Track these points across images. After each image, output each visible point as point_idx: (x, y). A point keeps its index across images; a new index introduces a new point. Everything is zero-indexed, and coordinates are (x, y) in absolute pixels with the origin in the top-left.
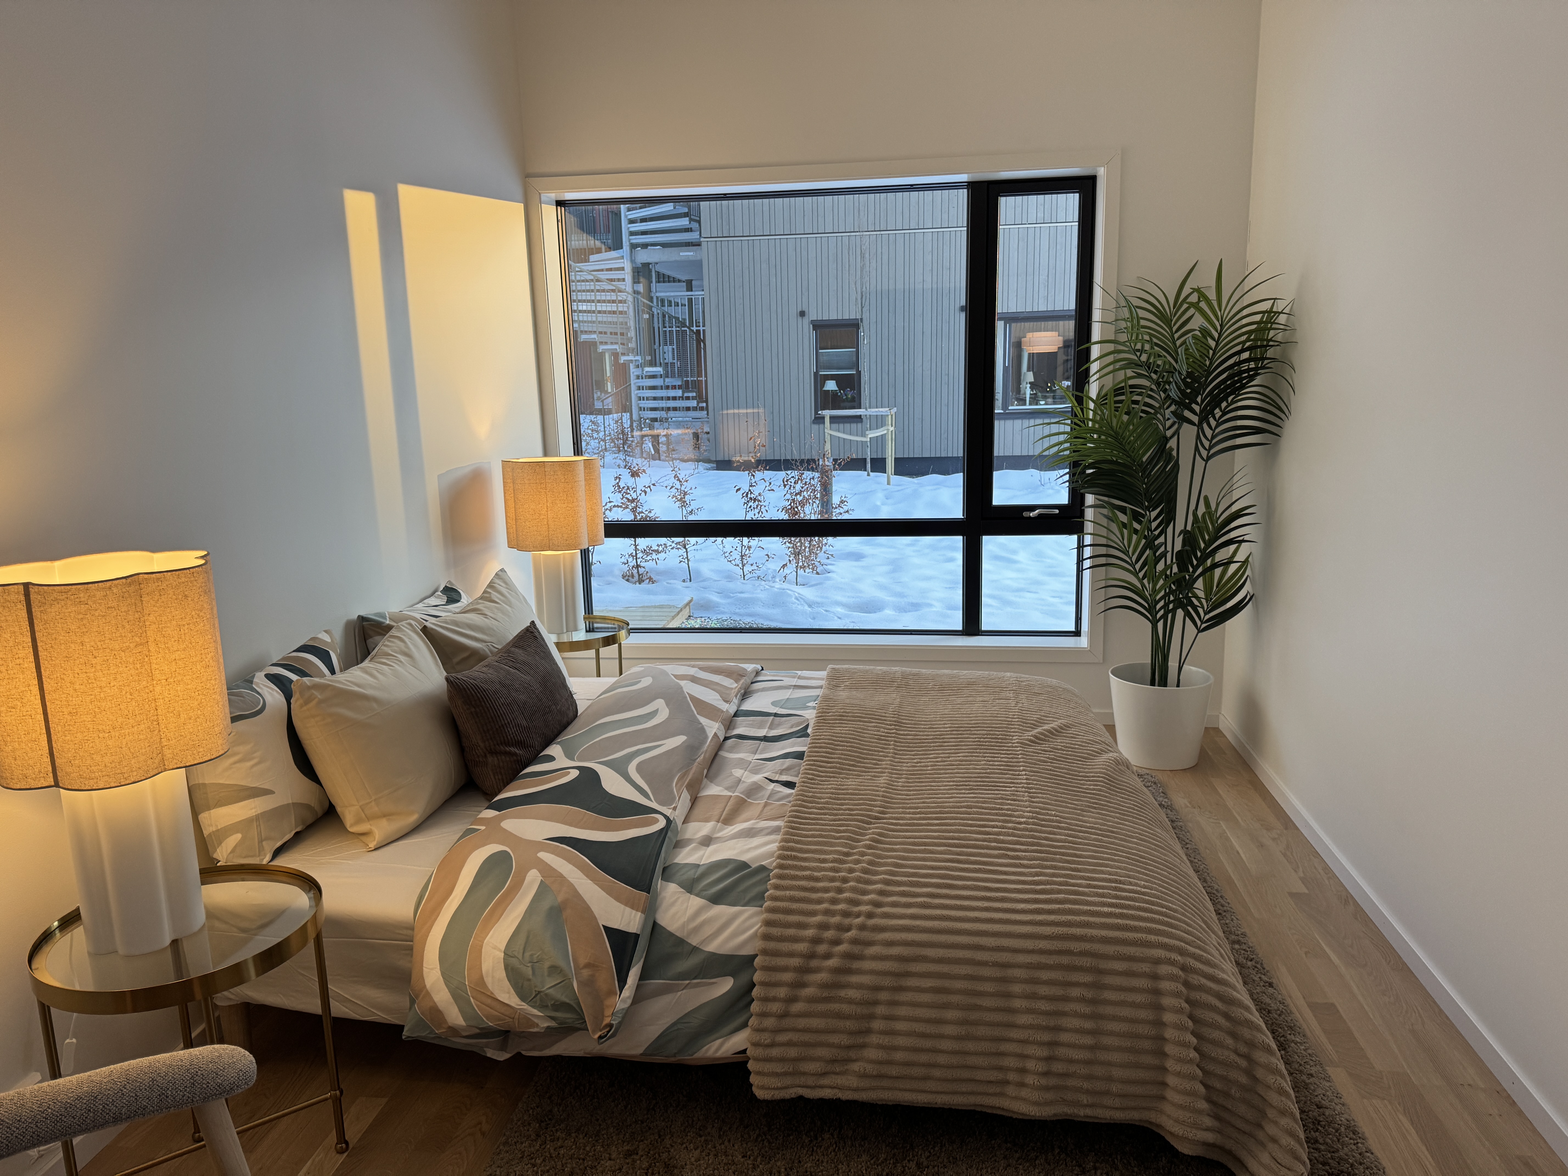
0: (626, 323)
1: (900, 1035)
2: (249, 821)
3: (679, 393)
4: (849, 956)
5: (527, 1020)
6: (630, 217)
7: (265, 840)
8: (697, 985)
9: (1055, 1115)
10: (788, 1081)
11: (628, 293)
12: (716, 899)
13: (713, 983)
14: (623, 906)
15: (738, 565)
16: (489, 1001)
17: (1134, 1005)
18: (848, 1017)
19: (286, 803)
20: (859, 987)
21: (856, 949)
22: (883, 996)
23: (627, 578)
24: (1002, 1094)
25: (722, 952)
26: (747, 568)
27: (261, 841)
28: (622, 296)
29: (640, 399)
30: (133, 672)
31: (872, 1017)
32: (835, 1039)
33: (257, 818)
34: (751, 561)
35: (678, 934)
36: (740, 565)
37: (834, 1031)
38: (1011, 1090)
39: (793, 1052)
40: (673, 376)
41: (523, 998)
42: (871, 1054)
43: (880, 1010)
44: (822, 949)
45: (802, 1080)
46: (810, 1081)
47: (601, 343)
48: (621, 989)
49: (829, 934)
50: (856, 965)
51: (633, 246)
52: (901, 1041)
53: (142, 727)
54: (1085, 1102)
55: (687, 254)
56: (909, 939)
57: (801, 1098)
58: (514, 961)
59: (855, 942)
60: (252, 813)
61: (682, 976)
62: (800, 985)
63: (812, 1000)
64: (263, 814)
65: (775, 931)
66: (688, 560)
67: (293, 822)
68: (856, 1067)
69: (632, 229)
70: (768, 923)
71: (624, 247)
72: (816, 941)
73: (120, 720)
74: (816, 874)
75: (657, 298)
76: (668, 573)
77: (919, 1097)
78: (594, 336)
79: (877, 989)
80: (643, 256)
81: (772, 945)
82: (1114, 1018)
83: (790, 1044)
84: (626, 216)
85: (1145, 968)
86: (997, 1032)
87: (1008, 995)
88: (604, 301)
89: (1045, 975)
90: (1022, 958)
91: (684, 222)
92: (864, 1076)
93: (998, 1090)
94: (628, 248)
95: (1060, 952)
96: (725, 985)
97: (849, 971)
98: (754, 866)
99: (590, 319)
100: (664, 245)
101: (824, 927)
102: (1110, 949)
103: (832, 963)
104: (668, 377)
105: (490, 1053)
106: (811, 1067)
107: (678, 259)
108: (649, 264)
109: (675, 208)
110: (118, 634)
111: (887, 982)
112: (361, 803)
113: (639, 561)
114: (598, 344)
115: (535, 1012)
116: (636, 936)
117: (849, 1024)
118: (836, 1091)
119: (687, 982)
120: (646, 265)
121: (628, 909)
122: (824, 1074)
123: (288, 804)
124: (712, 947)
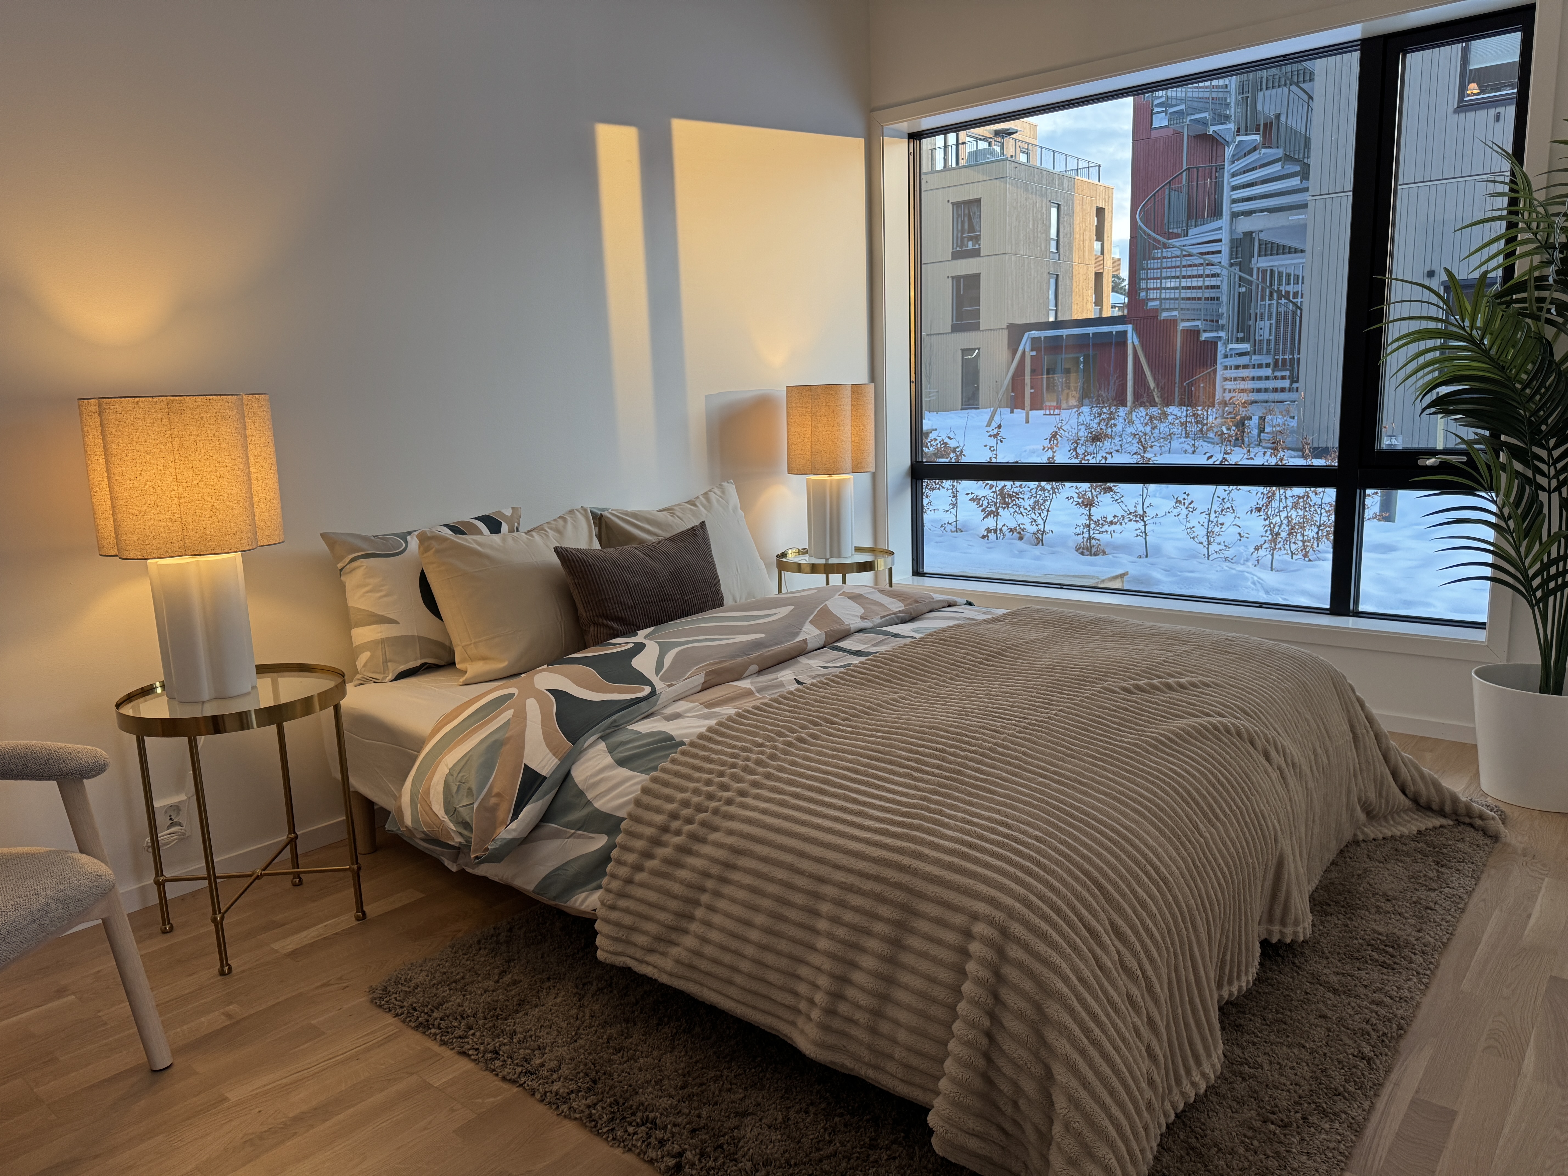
0: (1218, 299)
1: (716, 929)
2: (376, 642)
3: (1268, 372)
4: (694, 837)
5: (447, 831)
6: (1233, 184)
7: (390, 661)
8: (580, 836)
9: (831, 1062)
10: (620, 948)
11: (1223, 267)
12: (622, 762)
13: (592, 838)
14: (548, 751)
15: (1201, 543)
16: (427, 809)
17: (935, 960)
18: (675, 897)
19: (410, 634)
20: (693, 869)
21: (701, 832)
22: (710, 884)
23: (1081, 550)
24: (793, 1024)
25: (603, 809)
26: (1214, 547)
27: (386, 662)
28: (1216, 270)
29: (1226, 379)
30: (155, 471)
31: (697, 903)
32: (662, 916)
33: (383, 641)
34: (1218, 539)
35: (580, 786)
36: (1205, 543)
37: (662, 908)
38: (800, 1021)
39: (628, 920)
40: (1260, 353)
41: (447, 812)
42: (689, 941)
43: (705, 898)
44: (675, 825)
45: (631, 951)
46: (639, 954)
47: (1183, 320)
48: (512, 821)
49: (686, 812)
50: (696, 847)
51: (1235, 215)
52: (714, 936)
53: (163, 516)
54: (867, 1059)
55: (1295, 217)
56: (746, 831)
57: (630, 968)
58: (451, 779)
59: (703, 824)
60: (378, 636)
61: (569, 825)
62: (648, 855)
63: (655, 873)
64: (388, 639)
65: (647, 799)
66: (1146, 535)
67: (418, 652)
68: (674, 951)
69: (1234, 197)
70: (645, 791)
71: (1224, 217)
72: (674, 816)
73: (144, 507)
74: (713, 756)
75: (1258, 269)
76: (1124, 548)
77: (723, 1002)
78: (1175, 313)
79: (706, 875)
80: (1245, 225)
81: (640, 812)
82: (914, 971)
83: (627, 911)
84: (1229, 183)
85: (958, 920)
86: (798, 951)
87: (816, 914)
88: (1190, 277)
89: (856, 900)
90: (839, 876)
91: (1295, 182)
92: (678, 962)
93: (791, 1018)
94: (1228, 218)
95: (877, 878)
96: (600, 842)
97: (689, 852)
98: (677, 740)
99: (1172, 296)
100: (1271, 210)
101: (686, 804)
102: (931, 889)
103: (677, 840)
104: (1255, 354)
105: (447, 863)
106: (641, 940)
107: (1286, 223)
108: (1252, 232)
109: (1283, 168)
110: (143, 440)
111: (715, 870)
112: (464, 644)
113: (1092, 532)
114: (1179, 321)
115: (451, 826)
116: (545, 778)
117: (673, 904)
118: (656, 971)
119: (573, 831)
120: (1249, 235)
121: (551, 755)
122: (651, 951)
123: (413, 636)
124: (597, 805)
